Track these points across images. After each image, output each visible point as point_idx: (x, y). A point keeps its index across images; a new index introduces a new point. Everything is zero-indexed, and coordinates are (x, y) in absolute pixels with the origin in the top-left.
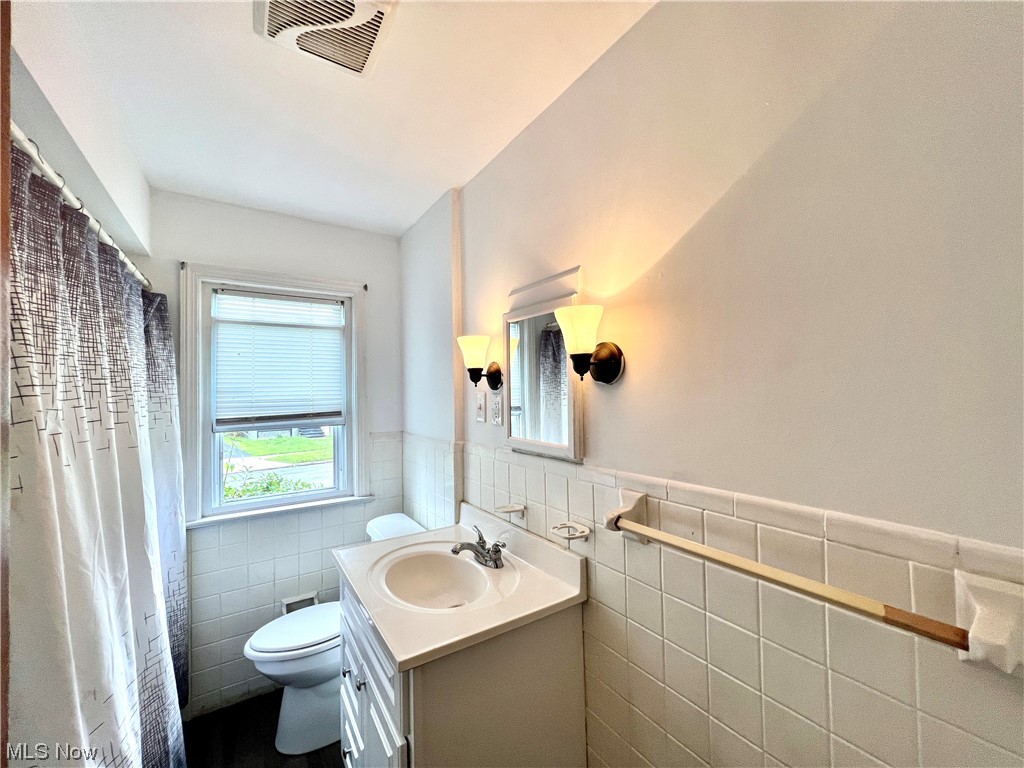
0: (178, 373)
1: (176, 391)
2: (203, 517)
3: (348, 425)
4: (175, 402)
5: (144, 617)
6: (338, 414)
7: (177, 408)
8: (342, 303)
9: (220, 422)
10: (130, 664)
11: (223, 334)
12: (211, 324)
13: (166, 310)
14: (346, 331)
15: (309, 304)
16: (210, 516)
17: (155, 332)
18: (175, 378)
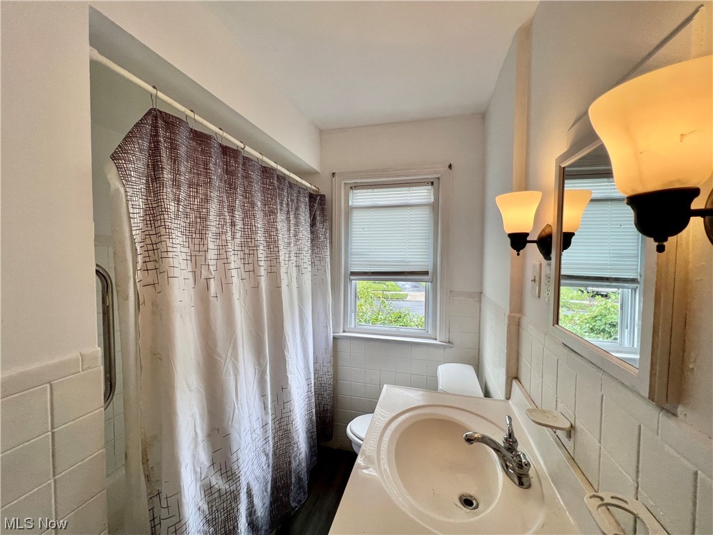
0: (331, 243)
1: (328, 254)
2: (344, 332)
3: (433, 281)
4: (328, 259)
5: (281, 388)
6: (426, 273)
7: (329, 264)
8: (432, 183)
9: (353, 273)
10: (267, 413)
11: (357, 217)
12: (349, 210)
13: (324, 204)
14: (434, 207)
15: (408, 189)
16: (349, 332)
17: (318, 218)
18: (328, 245)
